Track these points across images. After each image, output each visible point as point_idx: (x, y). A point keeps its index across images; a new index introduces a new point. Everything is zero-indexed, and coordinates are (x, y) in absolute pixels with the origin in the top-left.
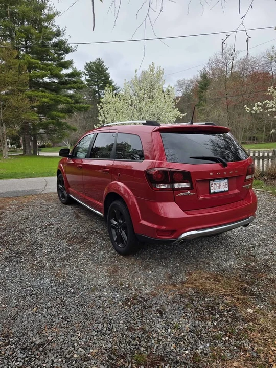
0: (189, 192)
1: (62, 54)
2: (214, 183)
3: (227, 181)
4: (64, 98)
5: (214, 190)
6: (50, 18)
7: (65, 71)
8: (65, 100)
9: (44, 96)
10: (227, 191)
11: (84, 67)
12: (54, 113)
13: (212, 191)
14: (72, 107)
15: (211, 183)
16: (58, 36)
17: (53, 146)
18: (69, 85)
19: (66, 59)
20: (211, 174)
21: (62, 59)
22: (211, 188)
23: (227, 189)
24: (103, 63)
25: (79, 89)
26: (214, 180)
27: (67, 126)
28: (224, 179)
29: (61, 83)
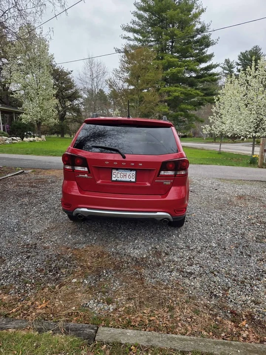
0: (86, 175)
1: (203, 49)
2: (117, 172)
3: (134, 172)
4: (195, 91)
5: (116, 178)
6: (196, 16)
7: (203, 65)
8: (195, 93)
9: (175, 91)
10: (133, 182)
11: (238, 58)
12: (183, 106)
13: (113, 179)
14: (202, 99)
15: (114, 171)
16: (202, 32)
17: (194, 137)
18: (204, 79)
19: (208, 53)
20: (106, 163)
21: (204, 53)
22: (113, 176)
23: (134, 180)
24: (260, 50)
25: (213, 81)
26: (117, 169)
27: (195, 117)
28: (131, 170)
29: (198, 77)
